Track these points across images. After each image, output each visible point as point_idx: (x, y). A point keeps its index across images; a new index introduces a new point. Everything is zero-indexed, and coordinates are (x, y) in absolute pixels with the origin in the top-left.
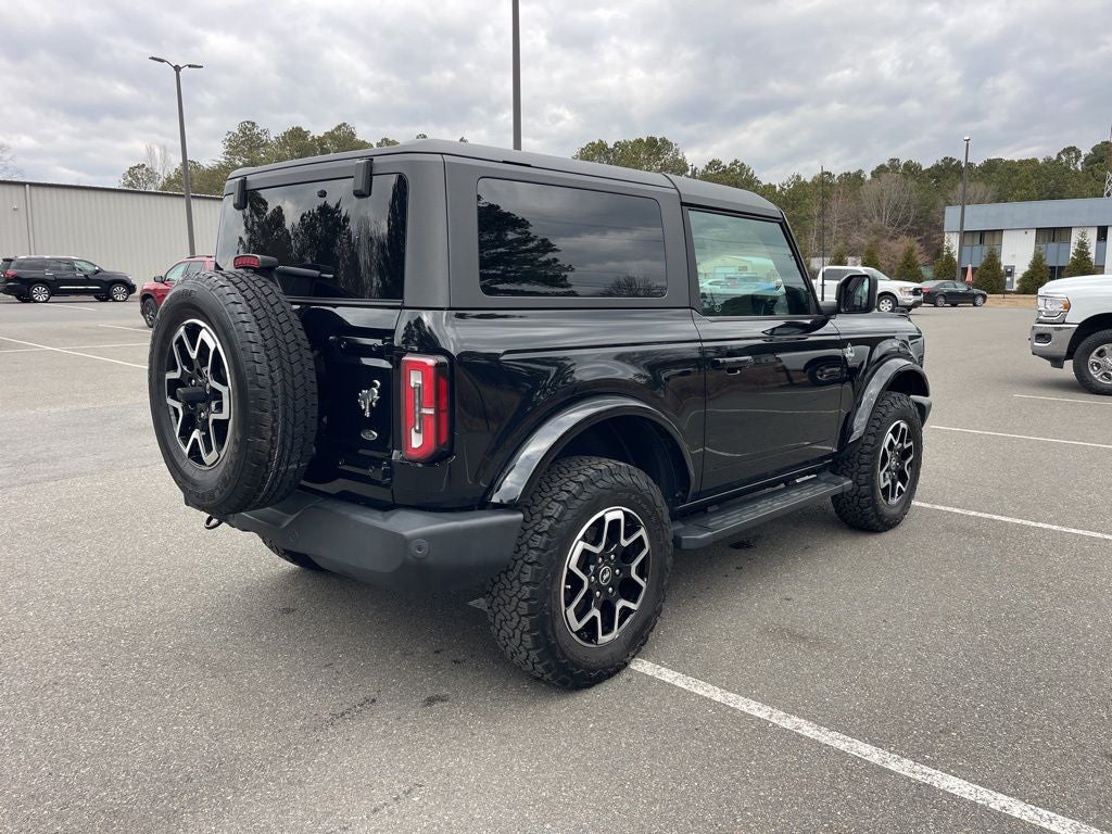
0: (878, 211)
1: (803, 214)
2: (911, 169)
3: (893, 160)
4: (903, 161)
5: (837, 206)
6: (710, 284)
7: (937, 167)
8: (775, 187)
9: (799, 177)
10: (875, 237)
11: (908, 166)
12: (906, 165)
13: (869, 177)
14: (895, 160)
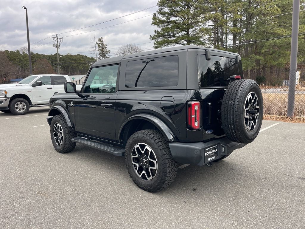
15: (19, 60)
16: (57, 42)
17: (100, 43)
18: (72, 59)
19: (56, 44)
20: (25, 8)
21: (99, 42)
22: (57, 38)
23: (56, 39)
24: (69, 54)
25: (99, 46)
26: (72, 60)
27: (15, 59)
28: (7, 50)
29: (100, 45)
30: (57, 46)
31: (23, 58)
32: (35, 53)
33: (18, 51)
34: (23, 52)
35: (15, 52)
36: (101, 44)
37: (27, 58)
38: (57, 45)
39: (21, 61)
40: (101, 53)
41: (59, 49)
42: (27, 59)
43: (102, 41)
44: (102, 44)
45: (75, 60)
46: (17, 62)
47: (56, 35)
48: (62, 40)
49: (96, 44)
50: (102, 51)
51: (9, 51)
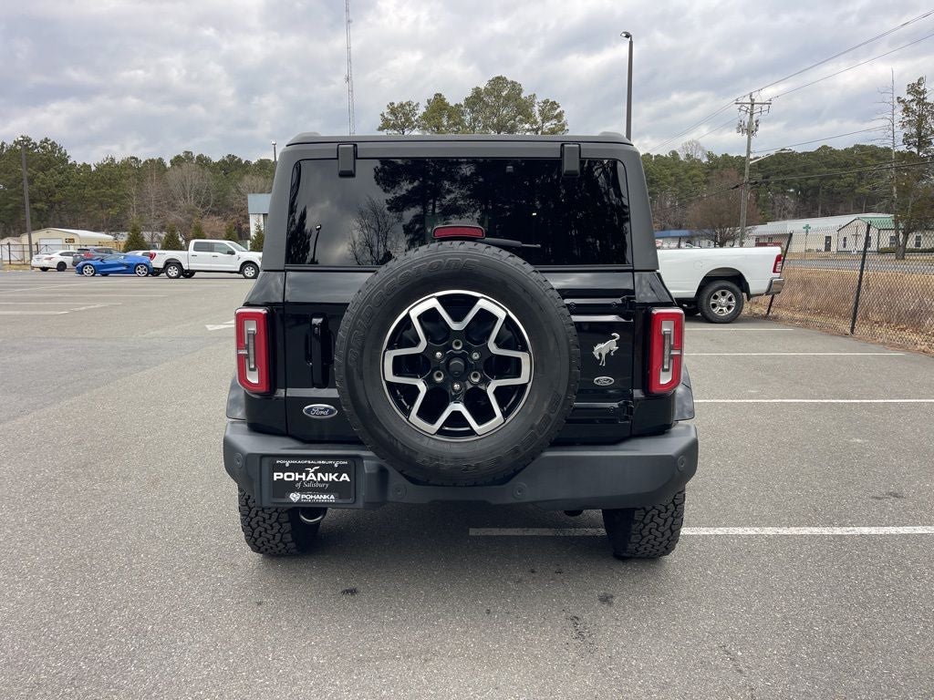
0: (184, 194)
1: (120, 193)
2: (203, 161)
3: (187, 153)
4: (196, 154)
5: (152, 188)
6: (61, 255)
7: (223, 161)
8: (90, 166)
9: (113, 160)
10: (189, 216)
11: (200, 158)
12: (198, 157)
13: (169, 165)
14: (189, 153)
15: (673, 178)
16: (752, 115)
17: (912, 101)
18: (833, 163)
19: (746, 124)
20: (628, 36)
21: (910, 97)
22: (753, 105)
23: (750, 106)
24: (784, 150)
25: (906, 110)
26: (834, 166)
27: (665, 177)
28: (648, 154)
29: (914, 106)
30: (750, 130)
31: (686, 172)
32: (719, 156)
33: (674, 154)
34: (688, 155)
35: (666, 158)
36: (914, 103)
37: (694, 172)
38: (750, 124)
39: (679, 180)
40: (912, 136)
41: (753, 137)
42: (695, 176)
43: (924, 92)
44: (921, 102)
45: (846, 165)
46: (669, 184)
47: (751, 96)
48: (765, 107)
49: (896, 103)
50: (919, 128)
51: (651, 157)
